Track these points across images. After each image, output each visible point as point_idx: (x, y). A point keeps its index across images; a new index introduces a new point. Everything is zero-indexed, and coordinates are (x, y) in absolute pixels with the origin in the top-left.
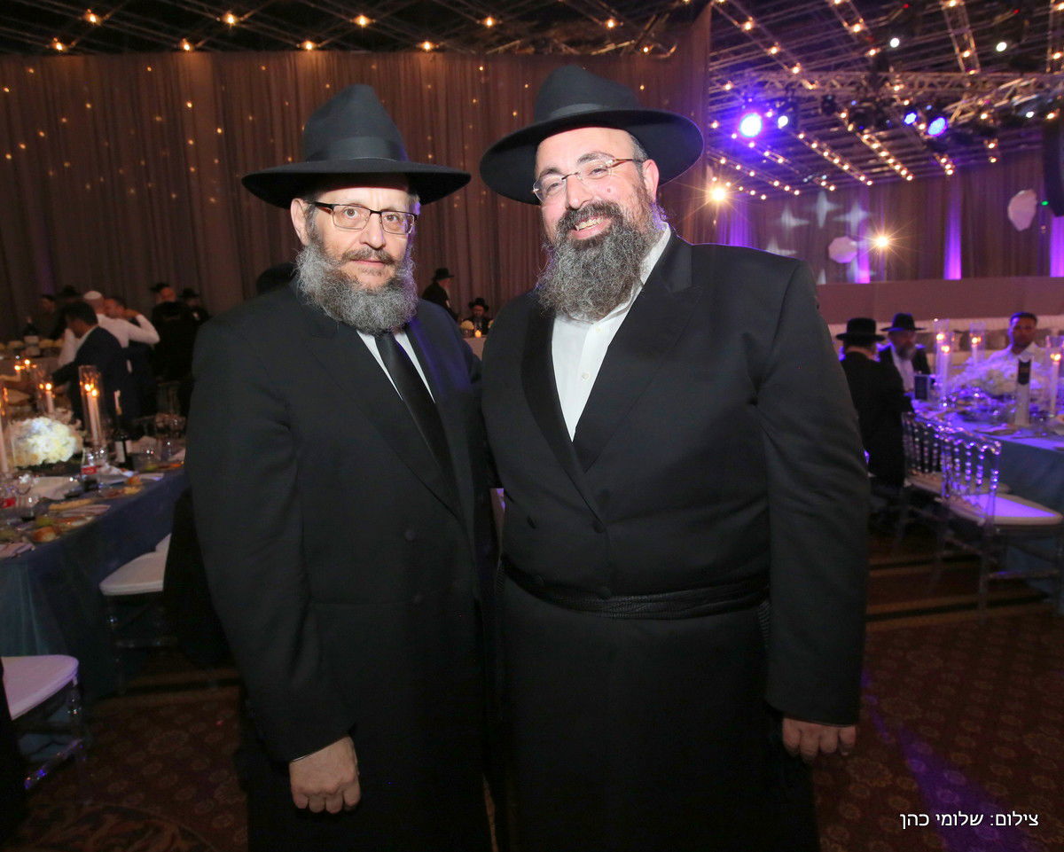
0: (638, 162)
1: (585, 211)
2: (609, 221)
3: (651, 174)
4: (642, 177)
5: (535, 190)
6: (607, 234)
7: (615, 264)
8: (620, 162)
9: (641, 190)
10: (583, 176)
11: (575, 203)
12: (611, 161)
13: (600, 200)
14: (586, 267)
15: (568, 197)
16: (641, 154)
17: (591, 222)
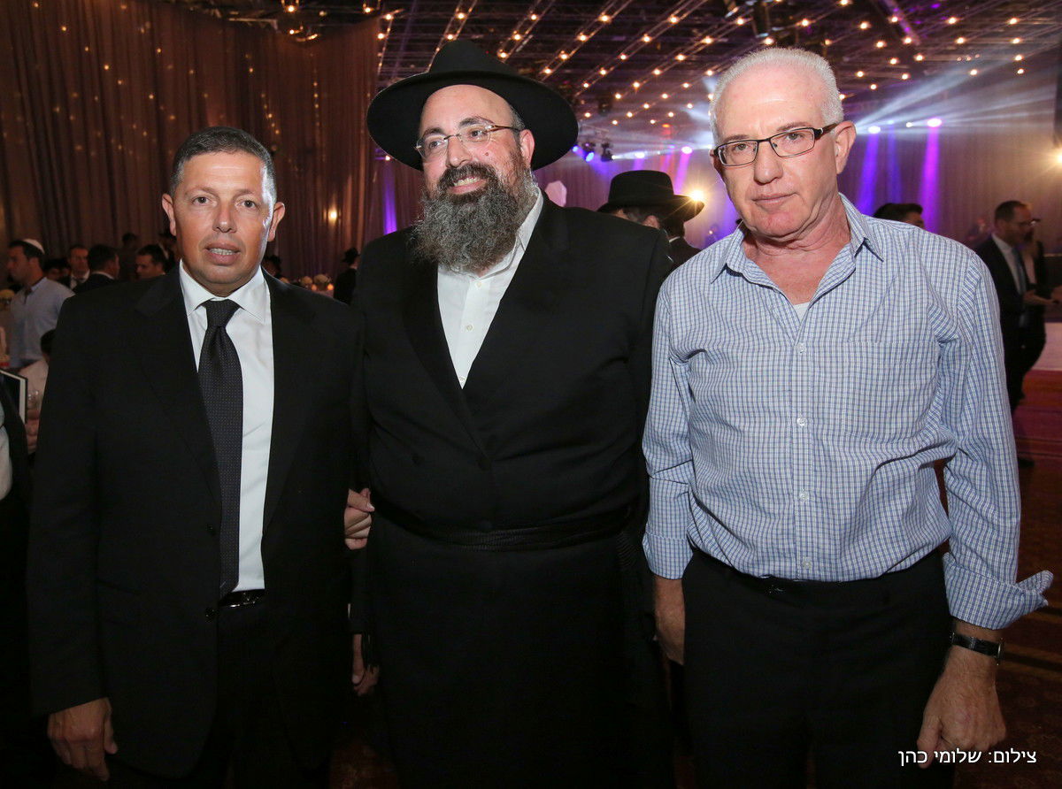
0: (516, 130)
1: (463, 170)
2: (484, 182)
3: (527, 144)
4: (519, 145)
5: (418, 147)
6: (483, 193)
7: (489, 222)
8: (499, 128)
9: (517, 158)
10: (465, 137)
11: (455, 161)
12: (490, 127)
13: (477, 160)
14: (463, 222)
15: (449, 156)
16: (519, 124)
17: (469, 181)
